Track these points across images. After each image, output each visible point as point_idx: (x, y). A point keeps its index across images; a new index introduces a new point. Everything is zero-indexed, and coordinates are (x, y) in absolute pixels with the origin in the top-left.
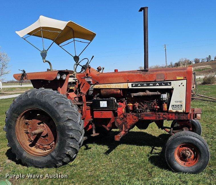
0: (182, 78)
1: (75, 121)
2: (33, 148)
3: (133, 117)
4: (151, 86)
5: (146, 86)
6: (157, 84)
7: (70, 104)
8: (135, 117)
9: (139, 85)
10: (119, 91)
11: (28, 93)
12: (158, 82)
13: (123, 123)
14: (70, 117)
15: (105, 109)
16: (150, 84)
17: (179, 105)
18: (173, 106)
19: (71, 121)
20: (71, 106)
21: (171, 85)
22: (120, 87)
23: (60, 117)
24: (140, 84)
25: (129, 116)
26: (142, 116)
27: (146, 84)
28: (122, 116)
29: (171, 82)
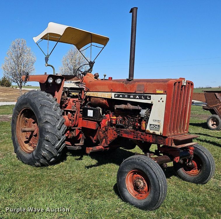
0: (162, 92)
1: (53, 125)
2: (27, 145)
3: (113, 132)
4: (131, 98)
5: (127, 98)
6: (138, 96)
7: (54, 108)
8: (115, 132)
9: (121, 96)
10: (105, 101)
11: (26, 93)
12: (139, 94)
13: (104, 137)
14: (49, 120)
15: (91, 119)
16: (131, 96)
17: (156, 125)
18: (151, 125)
19: (49, 124)
20: (53, 110)
21: (150, 99)
22: (105, 96)
23: (41, 118)
24: (121, 94)
25: (110, 130)
26: (121, 133)
27: (127, 96)
28: (104, 129)
29: (150, 96)
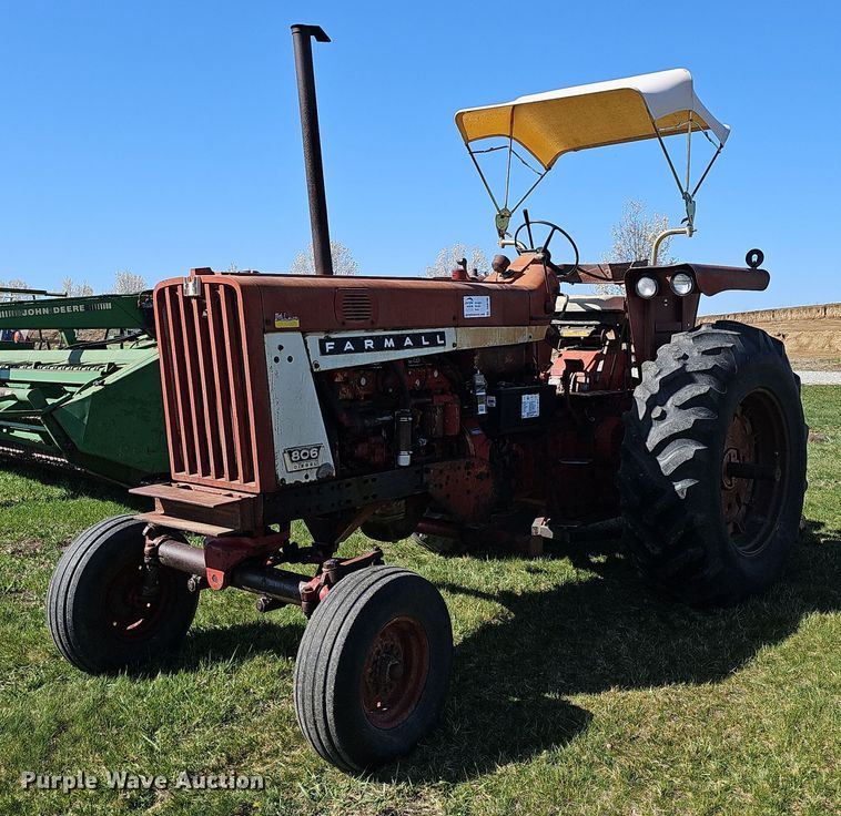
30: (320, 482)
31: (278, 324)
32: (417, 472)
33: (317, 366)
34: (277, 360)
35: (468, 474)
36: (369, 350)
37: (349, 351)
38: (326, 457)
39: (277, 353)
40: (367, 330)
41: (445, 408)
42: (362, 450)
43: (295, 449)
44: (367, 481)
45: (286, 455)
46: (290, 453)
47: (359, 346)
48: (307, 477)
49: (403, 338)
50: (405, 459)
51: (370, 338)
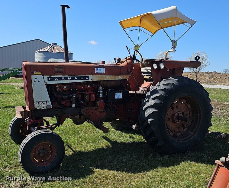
30: (47, 109)
31: (35, 73)
32: (79, 109)
33: (46, 83)
34: (35, 81)
35: (97, 111)
36: (63, 80)
37: (57, 80)
38: (50, 103)
39: (35, 80)
40: (63, 75)
41: (90, 94)
42: (63, 103)
43: (39, 101)
44: (63, 110)
45: (37, 103)
46: (38, 102)
47: (60, 79)
48: (43, 108)
49: (74, 77)
50: (74, 106)
51: (63, 77)
